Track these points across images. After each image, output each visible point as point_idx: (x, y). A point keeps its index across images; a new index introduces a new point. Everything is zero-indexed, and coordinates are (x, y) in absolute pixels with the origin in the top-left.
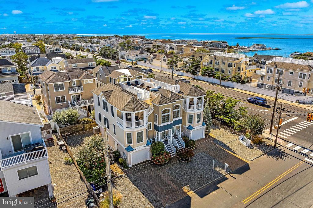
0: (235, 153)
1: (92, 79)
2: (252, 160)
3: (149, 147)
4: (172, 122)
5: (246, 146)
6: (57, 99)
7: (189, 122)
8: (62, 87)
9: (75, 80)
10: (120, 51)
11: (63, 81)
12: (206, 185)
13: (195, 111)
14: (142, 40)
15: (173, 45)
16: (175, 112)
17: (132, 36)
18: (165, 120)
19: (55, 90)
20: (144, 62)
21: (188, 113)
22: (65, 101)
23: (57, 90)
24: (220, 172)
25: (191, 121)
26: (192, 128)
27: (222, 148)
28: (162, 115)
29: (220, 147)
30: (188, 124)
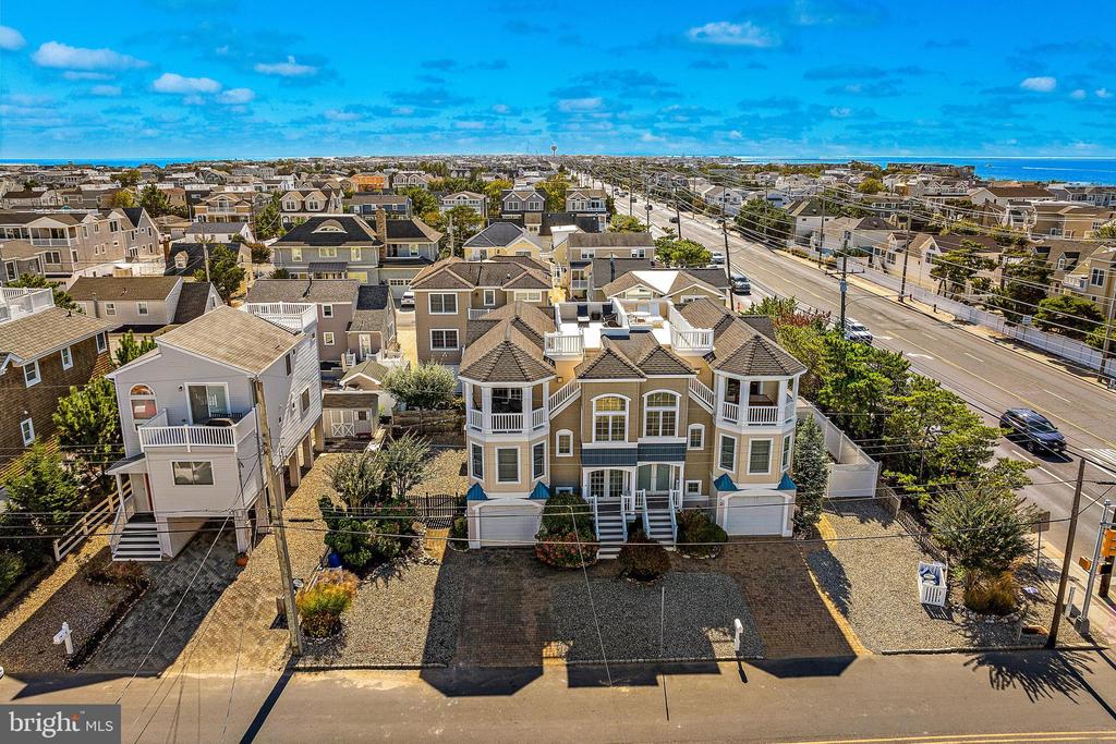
0: (845, 612)
1: (540, 291)
2: (884, 654)
3: (538, 505)
4: (634, 445)
5: (924, 605)
6: (434, 337)
7: (723, 465)
8: (450, 303)
9: (492, 289)
10: (800, 219)
11: (456, 286)
12: (625, 663)
13: (740, 427)
14: (926, 183)
15: (1029, 204)
16: (657, 413)
17: (919, 165)
18: (606, 432)
19: (432, 310)
20: (865, 260)
21: (724, 431)
22: (456, 345)
23: (437, 310)
24: (715, 646)
25: (727, 462)
26: (726, 484)
27: (816, 583)
28: (595, 414)
29: (813, 578)
30: (718, 470)
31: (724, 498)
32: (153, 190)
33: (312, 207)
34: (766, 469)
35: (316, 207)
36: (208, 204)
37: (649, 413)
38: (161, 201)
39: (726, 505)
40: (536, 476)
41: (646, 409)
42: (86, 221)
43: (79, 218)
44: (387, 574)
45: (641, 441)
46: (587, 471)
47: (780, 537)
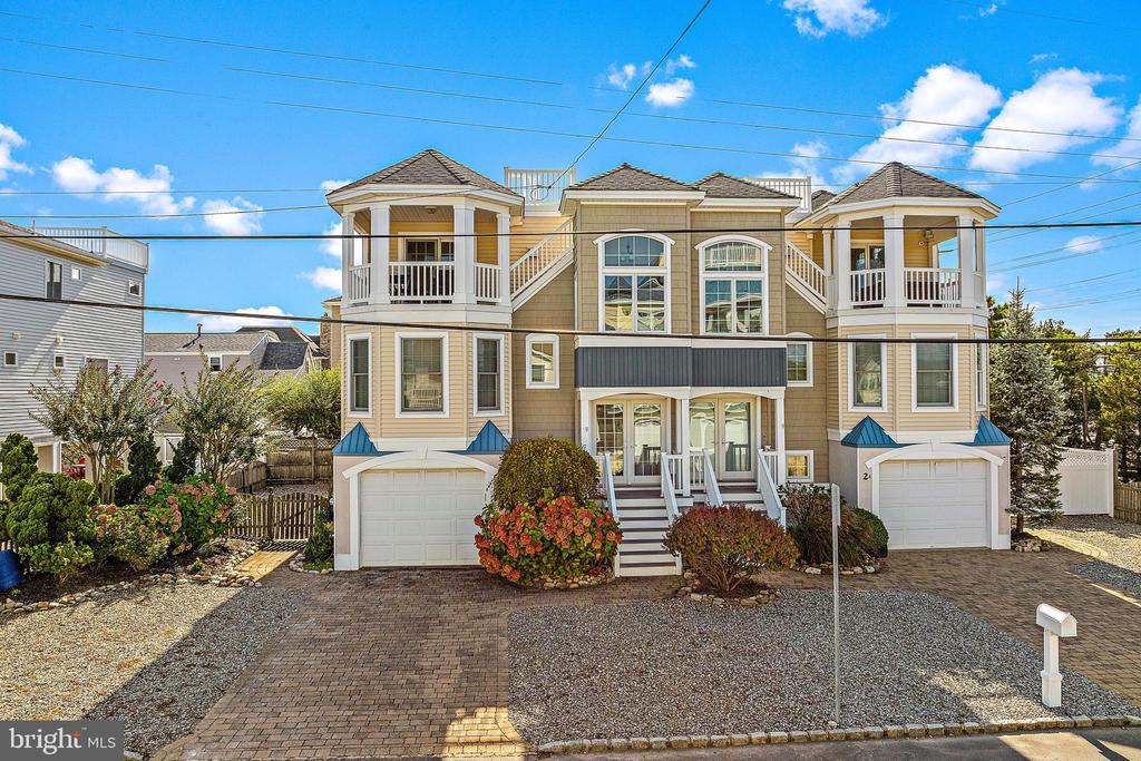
3: (484, 466)
7: (859, 403)
13: (890, 314)
16: (726, 285)
28: (604, 271)
30: (849, 415)
31: (870, 460)
34: (947, 399)
37: (710, 285)
39: (875, 475)
40: (482, 405)
41: (704, 273)
46: (588, 395)
47: (987, 551)
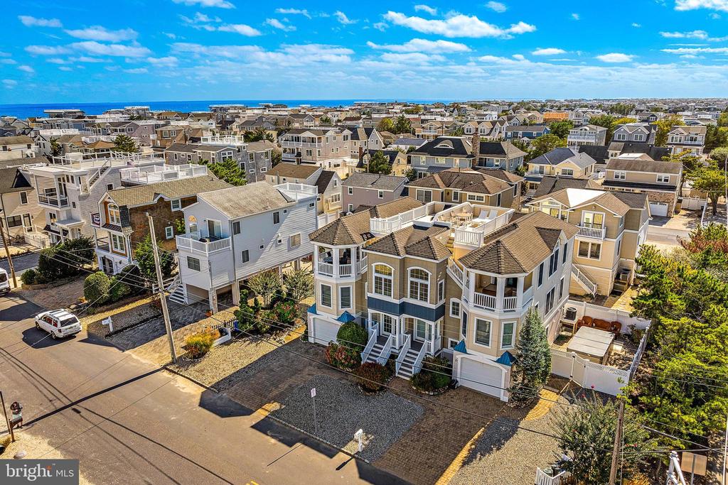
4: (397, 302)
7: (463, 332)
11: (432, 186)
18: (381, 288)
21: (463, 307)
26: (462, 348)
27: (476, 437)
28: (374, 274)
29: (479, 433)
31: (458, 356)
32: (403, 117)
33: (467, 132)
34: (487, 343)
35: (470, 132)
36: (423, 128)
37: (411, 282)
38: (405, 125)
39: (459, 362)
40: (343, 307)
41: (410, 279)
42: (328, 134)
43: (325, 132)
44: (255, 340)
45: (404, 300)
46: (370, 311)
